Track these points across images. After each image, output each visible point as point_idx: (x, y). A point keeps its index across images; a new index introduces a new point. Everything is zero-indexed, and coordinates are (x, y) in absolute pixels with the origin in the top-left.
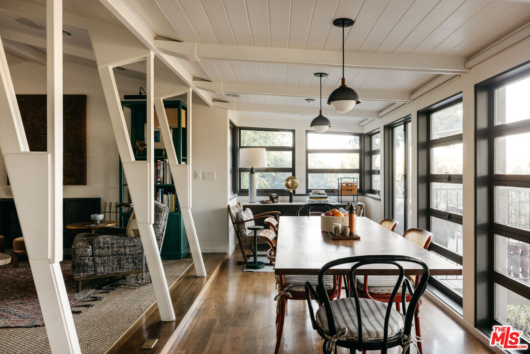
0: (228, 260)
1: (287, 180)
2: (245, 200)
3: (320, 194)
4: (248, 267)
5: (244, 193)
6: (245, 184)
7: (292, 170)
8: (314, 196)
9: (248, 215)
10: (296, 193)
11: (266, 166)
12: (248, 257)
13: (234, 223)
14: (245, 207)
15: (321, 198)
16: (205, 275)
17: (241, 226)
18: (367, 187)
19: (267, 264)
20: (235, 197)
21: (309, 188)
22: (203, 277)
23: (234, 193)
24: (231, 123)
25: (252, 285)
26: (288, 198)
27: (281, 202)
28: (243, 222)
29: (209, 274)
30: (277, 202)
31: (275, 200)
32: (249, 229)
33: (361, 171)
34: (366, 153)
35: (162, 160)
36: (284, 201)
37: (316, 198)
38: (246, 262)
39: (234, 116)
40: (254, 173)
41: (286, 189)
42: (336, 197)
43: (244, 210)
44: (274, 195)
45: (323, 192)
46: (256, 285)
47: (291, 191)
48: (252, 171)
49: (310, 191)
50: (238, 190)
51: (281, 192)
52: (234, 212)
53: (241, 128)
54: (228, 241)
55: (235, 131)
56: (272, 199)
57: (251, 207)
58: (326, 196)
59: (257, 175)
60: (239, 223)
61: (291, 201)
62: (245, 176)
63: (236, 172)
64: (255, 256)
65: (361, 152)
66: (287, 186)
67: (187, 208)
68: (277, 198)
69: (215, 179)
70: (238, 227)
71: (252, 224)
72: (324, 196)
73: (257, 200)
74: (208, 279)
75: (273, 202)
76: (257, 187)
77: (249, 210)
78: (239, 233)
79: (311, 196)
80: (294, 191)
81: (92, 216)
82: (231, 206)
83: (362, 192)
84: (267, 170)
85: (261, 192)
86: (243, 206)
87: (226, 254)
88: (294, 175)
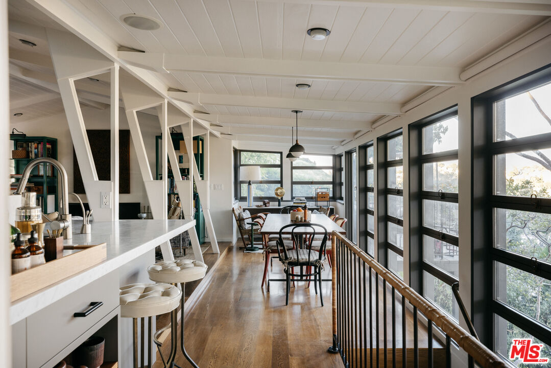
0: (233, 247)
1: (277, 189)
2: (245, 205)
3: (301, 200)
4: (247, 250)
5: (243, 199)
6: (244, 193)
7: (281, 182)
8: (296, 202)
9: (247, 215)
10: (284, 200)
11: (260, 179)
12: (247, 245)
13: (237, 220)
14: (244, 210)
15: (302, 203)
16: (219, 252)
17: (242, 222)
18: (338, 195)
19: (260, 249)
20: (237, 202)
21: (294, 196)
22: (217, 254)
23: (236, 199)
24: (234, 148)
25: (250, 259)
26: (277, 203)
27: (272, 206)
28: (243, 220)
29: (221, 252)
30: (269, 206)
31: (267, 205)
32: (248, 224)
33: (333, 183)
34: (337, 169)
35: (186, 176)
36: (274, 206)
37: (298, 203)
38: (245, 247)
39: (236, 144)
40: (250, 185)
41: (276, 196)
42: (314, 203)
43: (244, 211)
44: (267, 201)
45: (304, 198)
46: (253, 259)
47: (280, 198)
48: (249, 183)
49: (294, 198)
50: (239, 198)
51: (272, 199)
52: (237, 213)
53: (241, 151)
54: (232, 234)
55: (237, 153)
56: (265, 204)
57: (249, 210)
58: (306, 201)
59: (253, 186)
60: (240, 220)
61: (279, 205)
62: (244, 187)
63: (237, 183)
64: (252, 244)
65: (334, 168)
66: (277, 194)
67: (206, 209)
68: (269, 203)
69: (223, 189)
70: (240, 223)
71: (250, 221)
72: (304, 202)
73: (254, 205)
74: (221, 255)
75: (266, 206)
76: (254, 195)
77: (247, 212)
78: (240, 227)
79: (294, 202)
80: (282, 198)
81: (139, 215)
82: (235, 209)
83: (334, 198)
84: (261, 182)
85: (257, 199)
86: (243, 209)
87: (231, 242)
88: (282, 186)
